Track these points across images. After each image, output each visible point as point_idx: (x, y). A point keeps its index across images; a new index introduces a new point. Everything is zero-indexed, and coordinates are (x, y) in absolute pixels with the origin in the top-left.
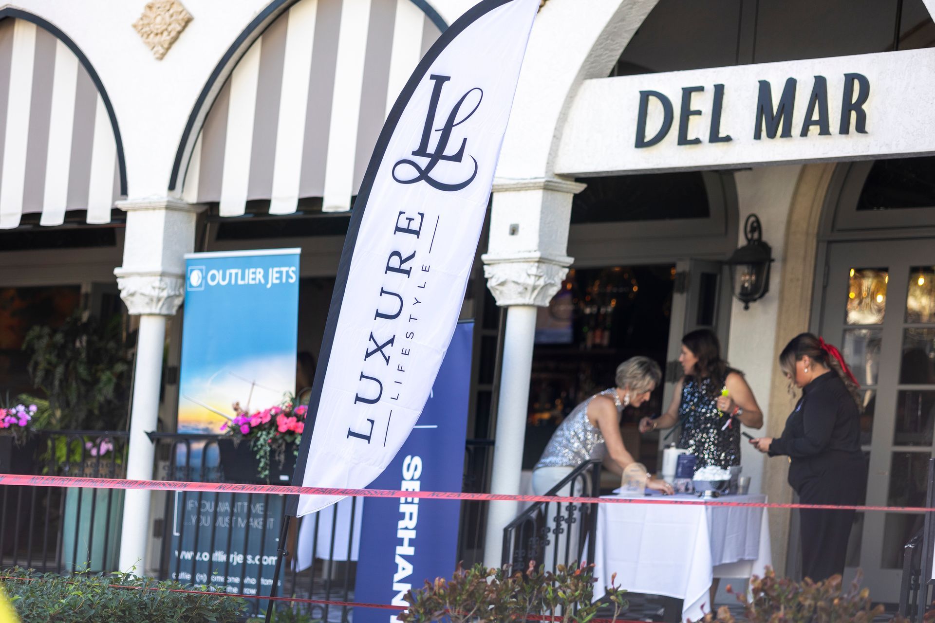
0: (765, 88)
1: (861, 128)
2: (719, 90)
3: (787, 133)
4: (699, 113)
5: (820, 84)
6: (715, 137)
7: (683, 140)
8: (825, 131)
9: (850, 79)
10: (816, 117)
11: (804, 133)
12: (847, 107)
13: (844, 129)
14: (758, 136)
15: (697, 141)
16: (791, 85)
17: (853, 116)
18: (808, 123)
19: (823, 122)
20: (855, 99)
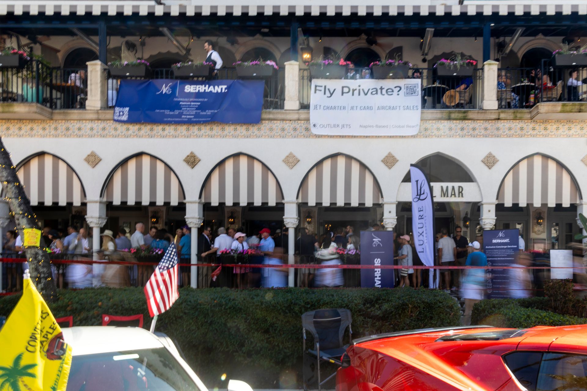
0: (442, 187)
1: (462, 196)
3: (447, 196)
5: (453, 188)
8: (455, 196)
9: (459, 187)
10: (453, 193)
11: (451, 196)
12: (459, 193)
13: (459, 197)
14: (442, 196)
16: (447, 187)
17: (461, 194)
18: (452, 195)
19: (455, 194)
20: (461, 190)
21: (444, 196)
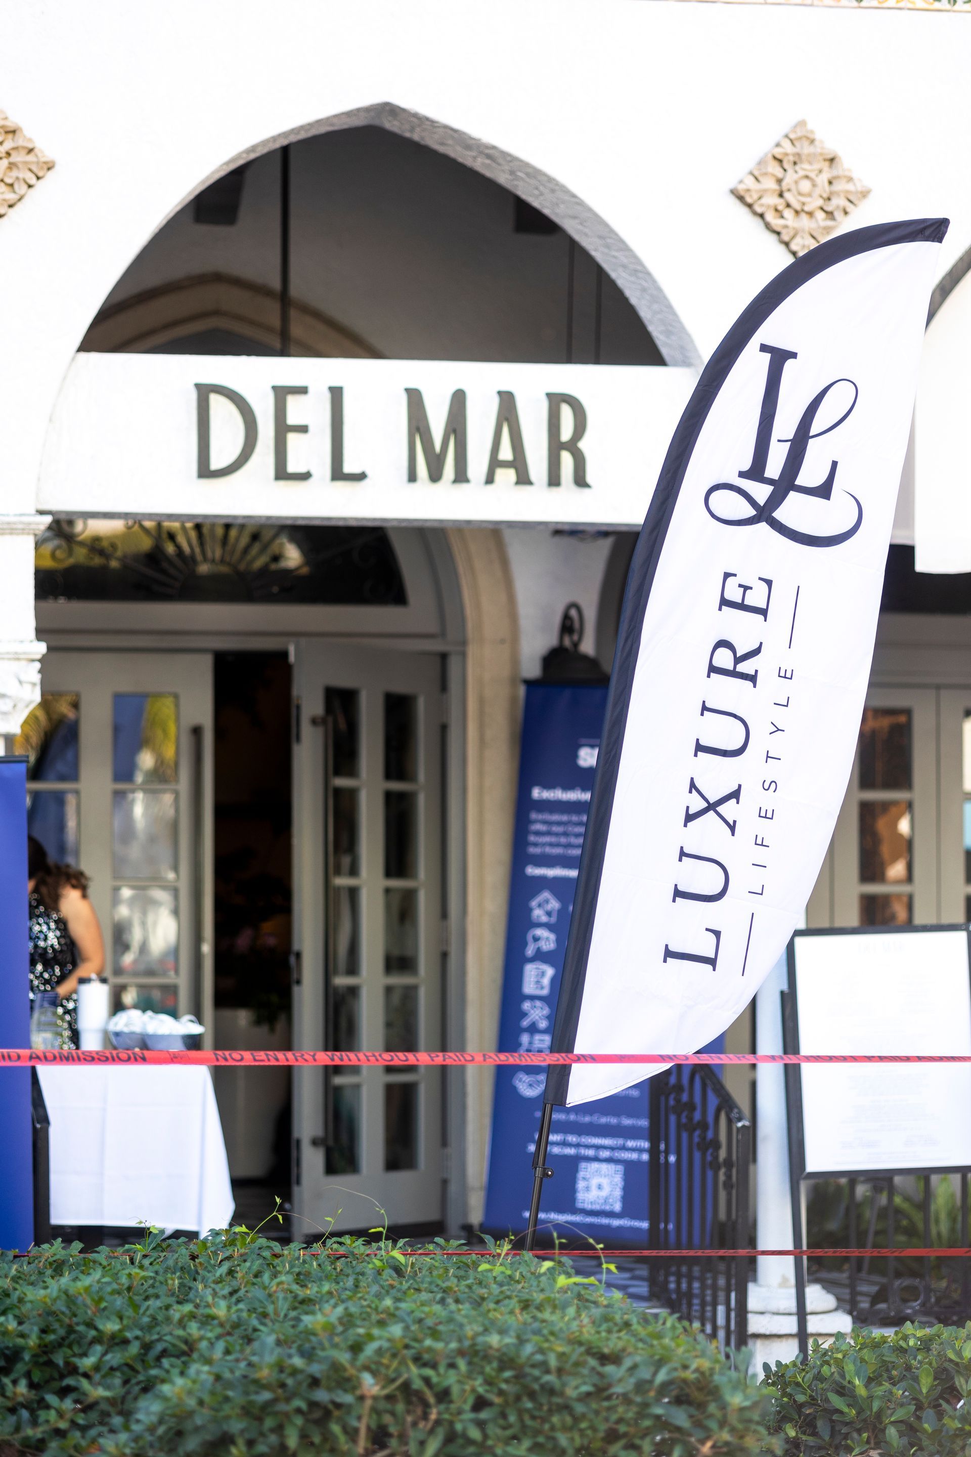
0: (414, 398)
1: (581, 481)
2: (336, 394)
3: (461, 476)
4: (303, 429)
5: (508, 404)
6: (338, 474)
7: (282, 474)
8: (524, 478)
9: (556, 400)
10: (506, 453)
11: (490, 480)
12: (556, 446)
13: (554, 480)
14: (411, 477)
15: (305, 476)
16: (459, 399)
17: (567, 459)
18: (495, 463)
19: (519, 464)
20: (566, 434)
21: (435, 476)
